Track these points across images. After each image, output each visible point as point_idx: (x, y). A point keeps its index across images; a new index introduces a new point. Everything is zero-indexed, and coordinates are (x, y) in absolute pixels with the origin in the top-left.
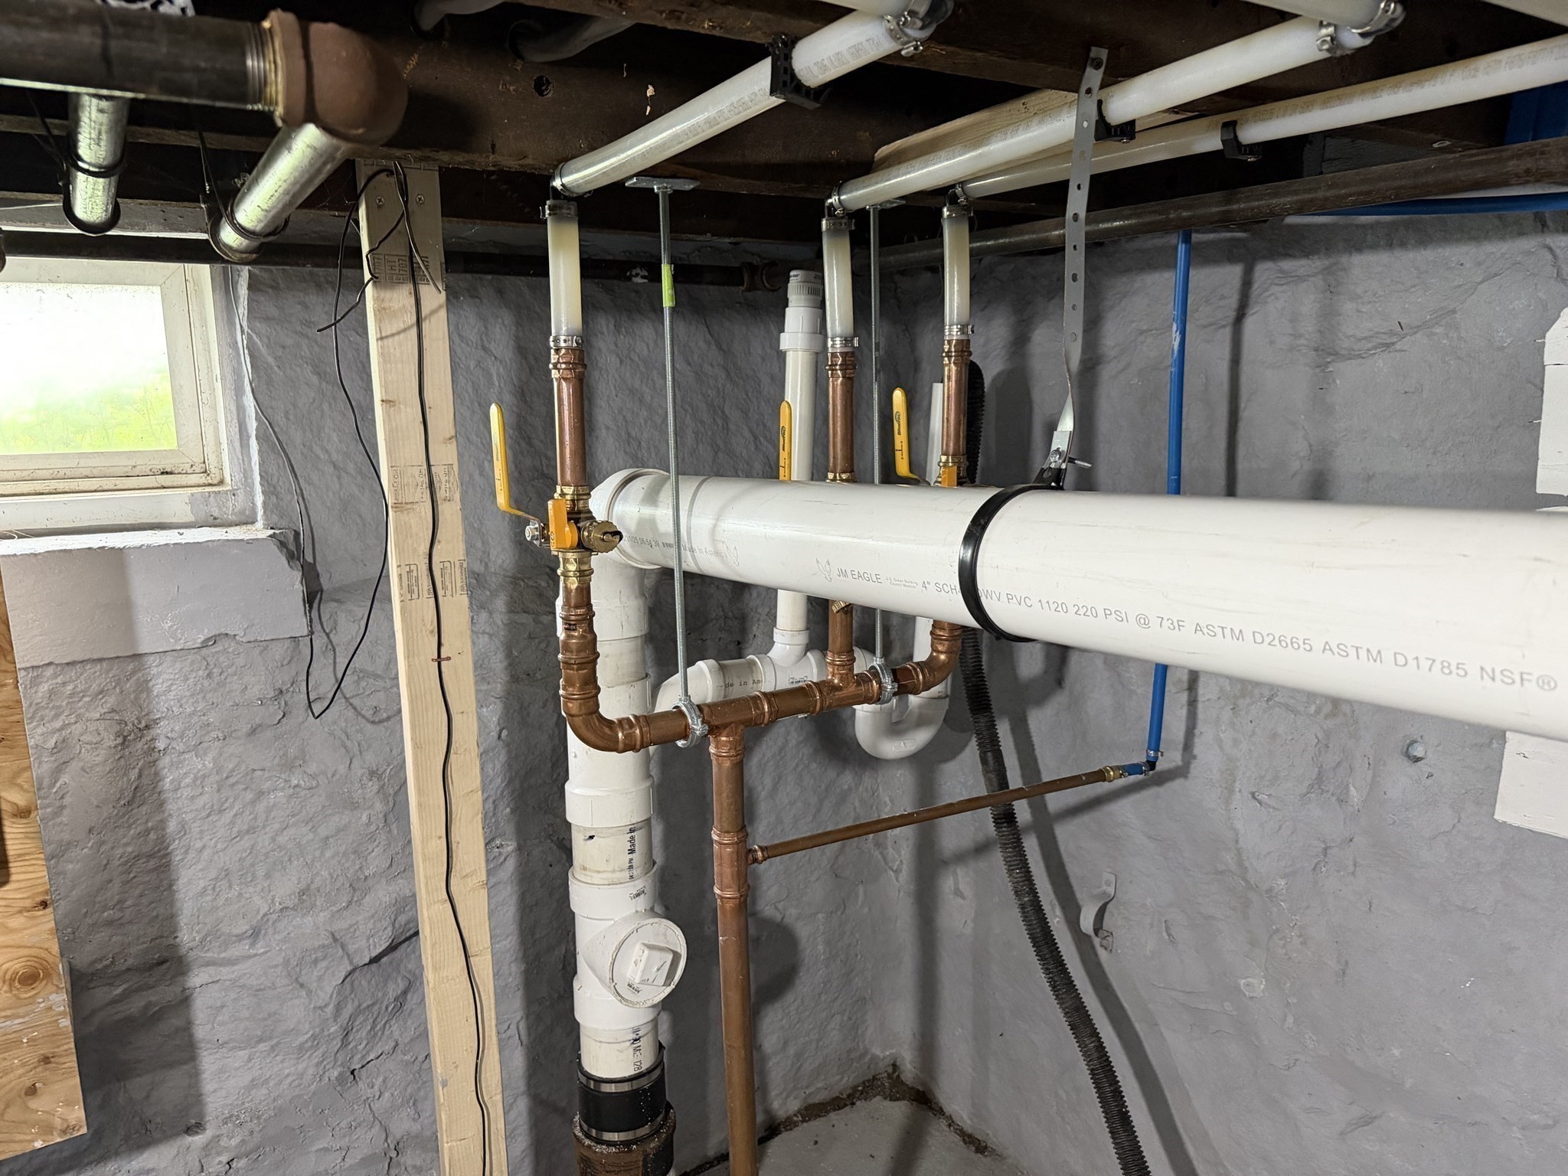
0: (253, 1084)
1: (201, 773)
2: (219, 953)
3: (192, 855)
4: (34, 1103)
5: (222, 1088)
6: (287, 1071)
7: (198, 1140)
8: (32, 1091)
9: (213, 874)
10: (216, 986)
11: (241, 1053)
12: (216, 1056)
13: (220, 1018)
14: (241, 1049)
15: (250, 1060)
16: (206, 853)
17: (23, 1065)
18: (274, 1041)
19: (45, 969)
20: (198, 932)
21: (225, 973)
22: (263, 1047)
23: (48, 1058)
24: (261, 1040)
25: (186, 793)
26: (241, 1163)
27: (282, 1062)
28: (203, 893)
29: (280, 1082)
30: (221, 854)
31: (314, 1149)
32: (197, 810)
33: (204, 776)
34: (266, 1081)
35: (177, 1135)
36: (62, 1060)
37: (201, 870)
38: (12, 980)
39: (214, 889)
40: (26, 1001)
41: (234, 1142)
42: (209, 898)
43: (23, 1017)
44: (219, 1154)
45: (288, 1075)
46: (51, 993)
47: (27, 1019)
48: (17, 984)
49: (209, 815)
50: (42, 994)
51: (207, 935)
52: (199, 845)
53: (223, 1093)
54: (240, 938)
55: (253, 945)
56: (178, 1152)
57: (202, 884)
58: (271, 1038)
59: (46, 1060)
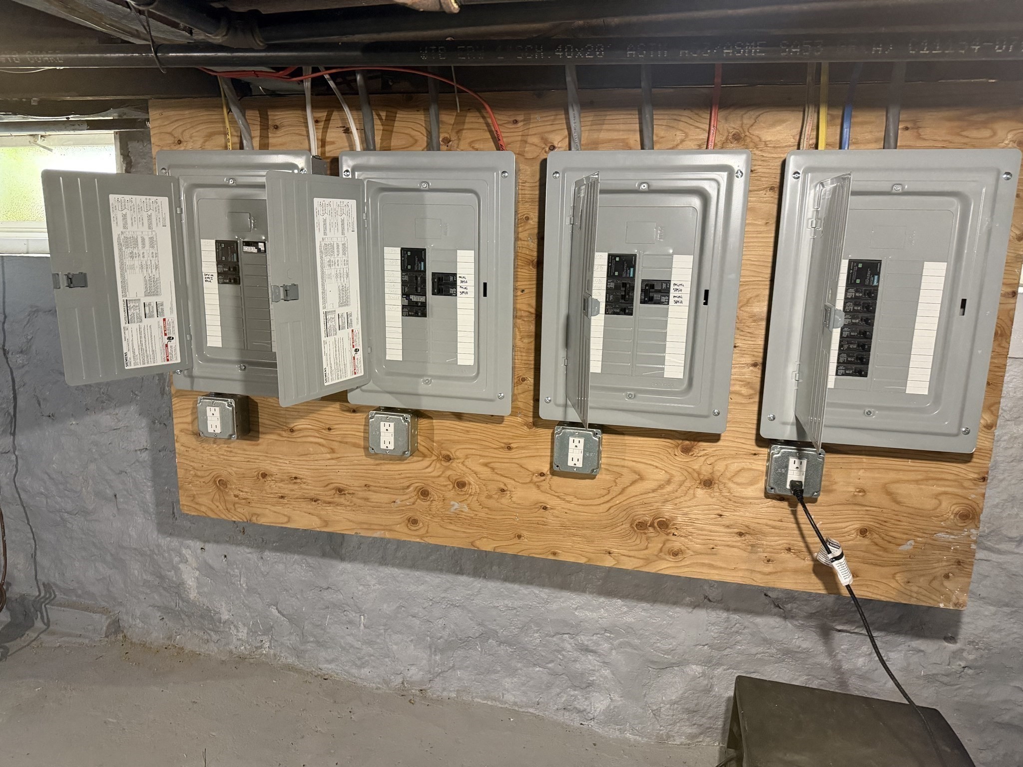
0: (993, 629)
2: (995, 544)
4: (946, 583)
5: (973, 623)
7: (951, 647)
8: (947, 577)
10: (988, 563)
11: (991, 608)
12: (976, 603)
13: (984, 582)
14: (991, 605)
15: (994, 614)
19: (973, 514)
20: (988, 528)
21: (994, 557)
22: (1005, 609)
24: (1007, 605)
25: (1003, 444)
26: (970, 672)
27: (1014, 623)
28: (996, 506)
29: (1009, 635)
30: (1013, 486)
31: (1012, 684)
32: (1006, 456)
33: (1016, 438)
34: (1000, 631)
35: (938, 638)
36: (966, 566)
38: (956, 514)
39: (1003, 506)
40: (959, 528)
41: (971, 657)
42: (998, 510)
44: (960, 659)
45: (1016, 633)
46: (972, 528)
47: (956, 537)
48: (958, 517)
49: (1012, 462)
50: (968, 527)
51: (993, 531)
52: (1001, 477)
53: (973, 626)
54: (1011, 539)
55: (1018, 546)
56: (939, 649)
57: (997, 500)
58: (1013, 606)
59: (959, 563)
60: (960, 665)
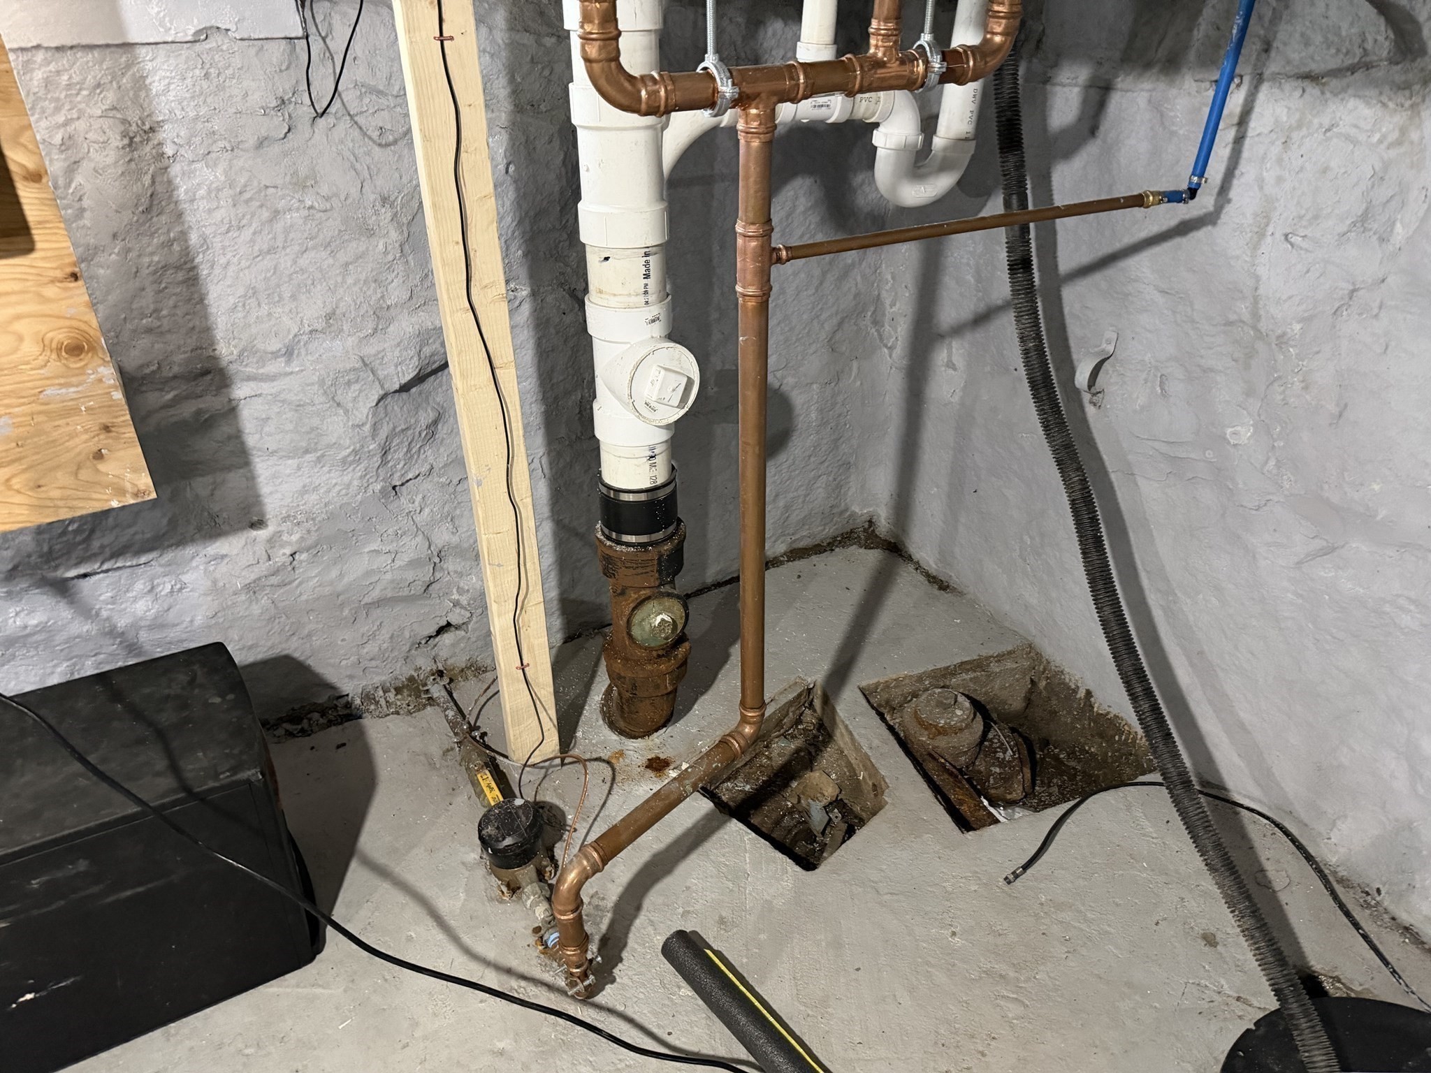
0: (304, 491)
1: (214, 186)
2: (257, 368)
3: (217, 271)
4: (102, 467)
5: (277, 491)
6: (334, 481)
7: (262, 534)
8: (99, 456)
9: (241, 291)
10: (260, 400)
11: (290, 462)
12: (269, 463)
13: (267, 429)
14: (289, 457)
15: (299, 468)
16: (232, 269)
17: (86, 431)
18: (319, 453)
19: (88, 342)
20: (235, 347)
21: (266, 388)
22: (310, 457)
23: (108, 427)
24: (307, 451)
25: (203, 205)
26: (304, 556)
27: (329, 472)
28: (234, 309)
29: (329, 491)
30: (246, 271)
31: (366, 550)
32: (215, 224)
33: (218, 190)
34: (316, 489)
35: (242, 529)
36: (122, 430)
37: (229, 286)
38: (59, 349)
39: (244, 305)
40: (77, 371)
41: (295, 538)
42: (240, 315)
43: (77, 386)
44: (282, 546)
45: (336, 484)
46: (99, 366)
47: (80, 389)
48: (64, 354)
49: (228, 231)
50: (90, 366)
51: (243, 350)
52: (223, 261)
53: (279, 496)
54: (275, 355)
55: (288, 362)
56: (246, 544)
57: (232, 300)
58: (316, 450)
59: (106, 429)
60: (284, 554)
